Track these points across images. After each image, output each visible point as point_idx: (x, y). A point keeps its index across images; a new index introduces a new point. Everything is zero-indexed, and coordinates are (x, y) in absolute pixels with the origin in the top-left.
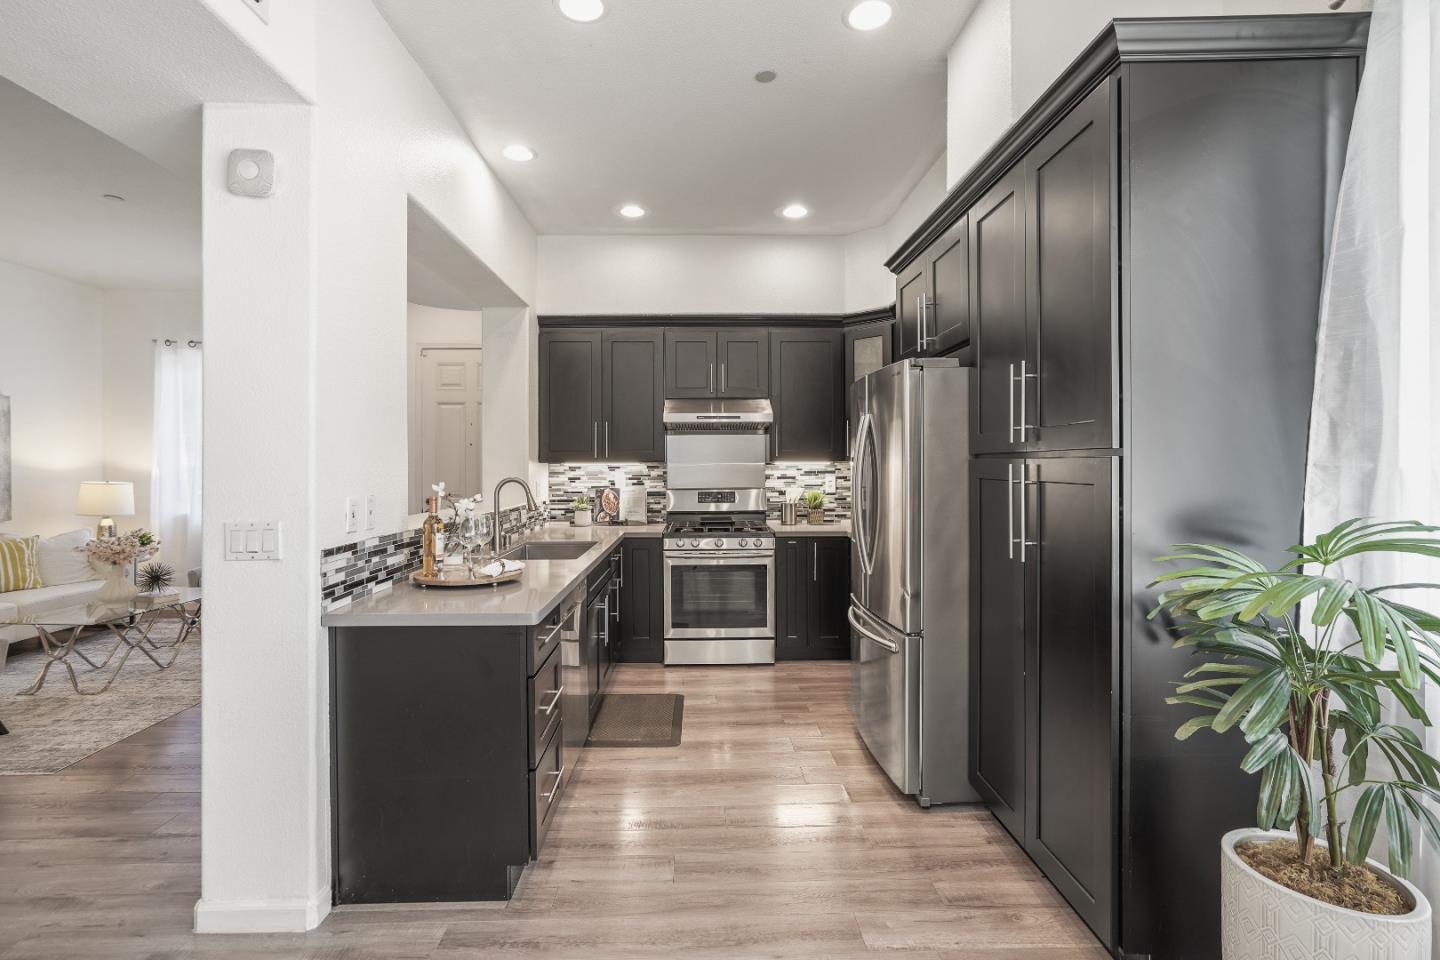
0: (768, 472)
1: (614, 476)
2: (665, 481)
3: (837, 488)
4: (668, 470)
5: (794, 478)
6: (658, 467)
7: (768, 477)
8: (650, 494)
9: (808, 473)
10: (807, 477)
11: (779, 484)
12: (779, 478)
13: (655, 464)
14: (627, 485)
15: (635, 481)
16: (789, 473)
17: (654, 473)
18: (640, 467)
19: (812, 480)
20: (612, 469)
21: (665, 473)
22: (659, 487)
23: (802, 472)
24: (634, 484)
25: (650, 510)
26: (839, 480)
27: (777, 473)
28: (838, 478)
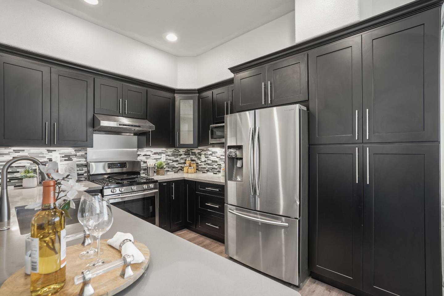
0: (138, 153)
1: (51, 156)
2: (86, 158)
3: (166, 160)
4: (88, 152)
5: (150, 155)
6: (80, 150)
7: (139, 155)
8: (78, 166)
9: (155, 153)
10: (155, 155)
11: (144, 158)
12: (143, 156)
13: (80, 149)
14: (61, 161)
15: (67, 158)
16: (148, 153)
17: (79, 154)
18: (70, 150)
19: (157, 156)
20: (49, 151)
21: (86, 154)
22: (83, 161)
23: (153, 153)
24: (65, 160)
25: (78, 175)
26: (167, 156)
27: (143, 153)
28: (166, 155)
